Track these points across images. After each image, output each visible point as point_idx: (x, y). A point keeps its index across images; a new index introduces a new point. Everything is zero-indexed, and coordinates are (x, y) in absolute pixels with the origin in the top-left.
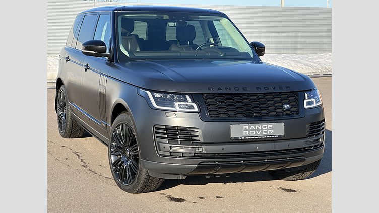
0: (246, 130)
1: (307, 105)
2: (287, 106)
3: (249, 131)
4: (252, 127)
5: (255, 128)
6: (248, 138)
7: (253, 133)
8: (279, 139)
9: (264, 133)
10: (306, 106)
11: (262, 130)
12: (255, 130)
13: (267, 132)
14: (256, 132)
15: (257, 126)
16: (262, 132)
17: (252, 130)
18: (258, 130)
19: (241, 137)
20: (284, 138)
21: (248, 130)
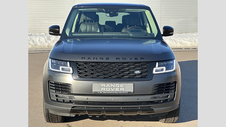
0: (103, 87)
1: (156, 71)
2: (137, 72)
3: (106, 88)
4: (108, 85)
5: (110, 86)
6: (104, 93)
7: (109, 89)
8: (129, 94)
9: (117, 90)
10: (154, 72)
11: (115, 87)
12: (110, 88)
13: (120, 89)
14: (110, 89)
15: (112, 85)
16: (115, 89)
17: (108, 87)
18: (113, 88)
19: (100, 92)
20: (133, 94)
21: (104, 87)
